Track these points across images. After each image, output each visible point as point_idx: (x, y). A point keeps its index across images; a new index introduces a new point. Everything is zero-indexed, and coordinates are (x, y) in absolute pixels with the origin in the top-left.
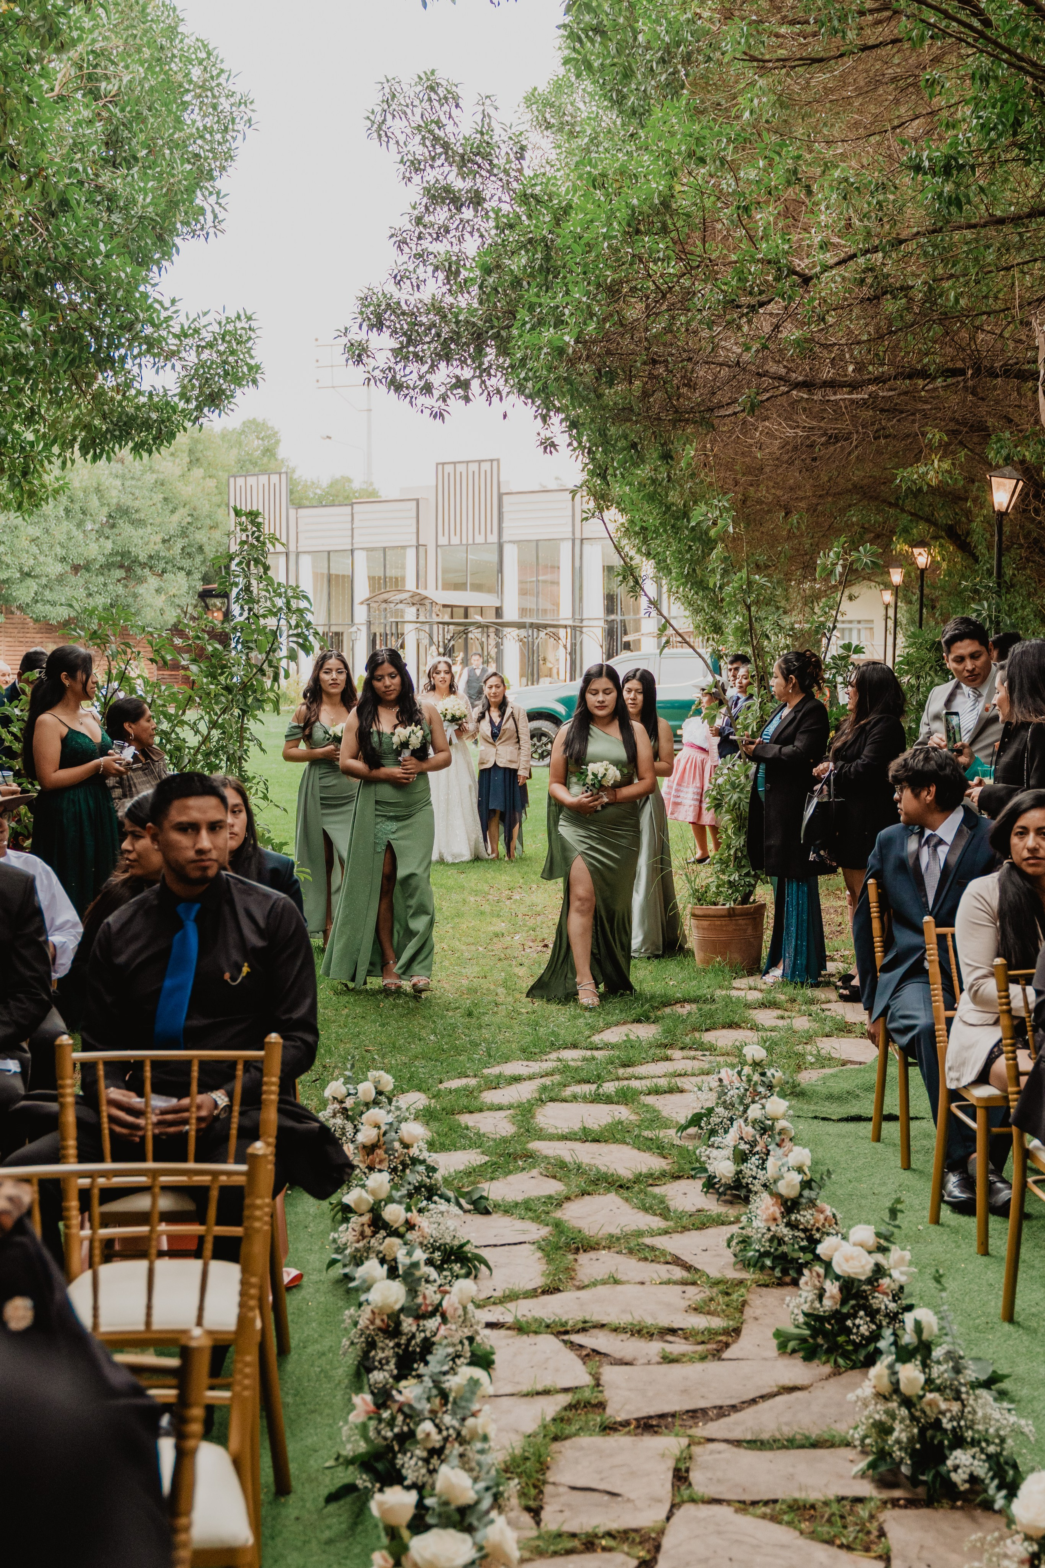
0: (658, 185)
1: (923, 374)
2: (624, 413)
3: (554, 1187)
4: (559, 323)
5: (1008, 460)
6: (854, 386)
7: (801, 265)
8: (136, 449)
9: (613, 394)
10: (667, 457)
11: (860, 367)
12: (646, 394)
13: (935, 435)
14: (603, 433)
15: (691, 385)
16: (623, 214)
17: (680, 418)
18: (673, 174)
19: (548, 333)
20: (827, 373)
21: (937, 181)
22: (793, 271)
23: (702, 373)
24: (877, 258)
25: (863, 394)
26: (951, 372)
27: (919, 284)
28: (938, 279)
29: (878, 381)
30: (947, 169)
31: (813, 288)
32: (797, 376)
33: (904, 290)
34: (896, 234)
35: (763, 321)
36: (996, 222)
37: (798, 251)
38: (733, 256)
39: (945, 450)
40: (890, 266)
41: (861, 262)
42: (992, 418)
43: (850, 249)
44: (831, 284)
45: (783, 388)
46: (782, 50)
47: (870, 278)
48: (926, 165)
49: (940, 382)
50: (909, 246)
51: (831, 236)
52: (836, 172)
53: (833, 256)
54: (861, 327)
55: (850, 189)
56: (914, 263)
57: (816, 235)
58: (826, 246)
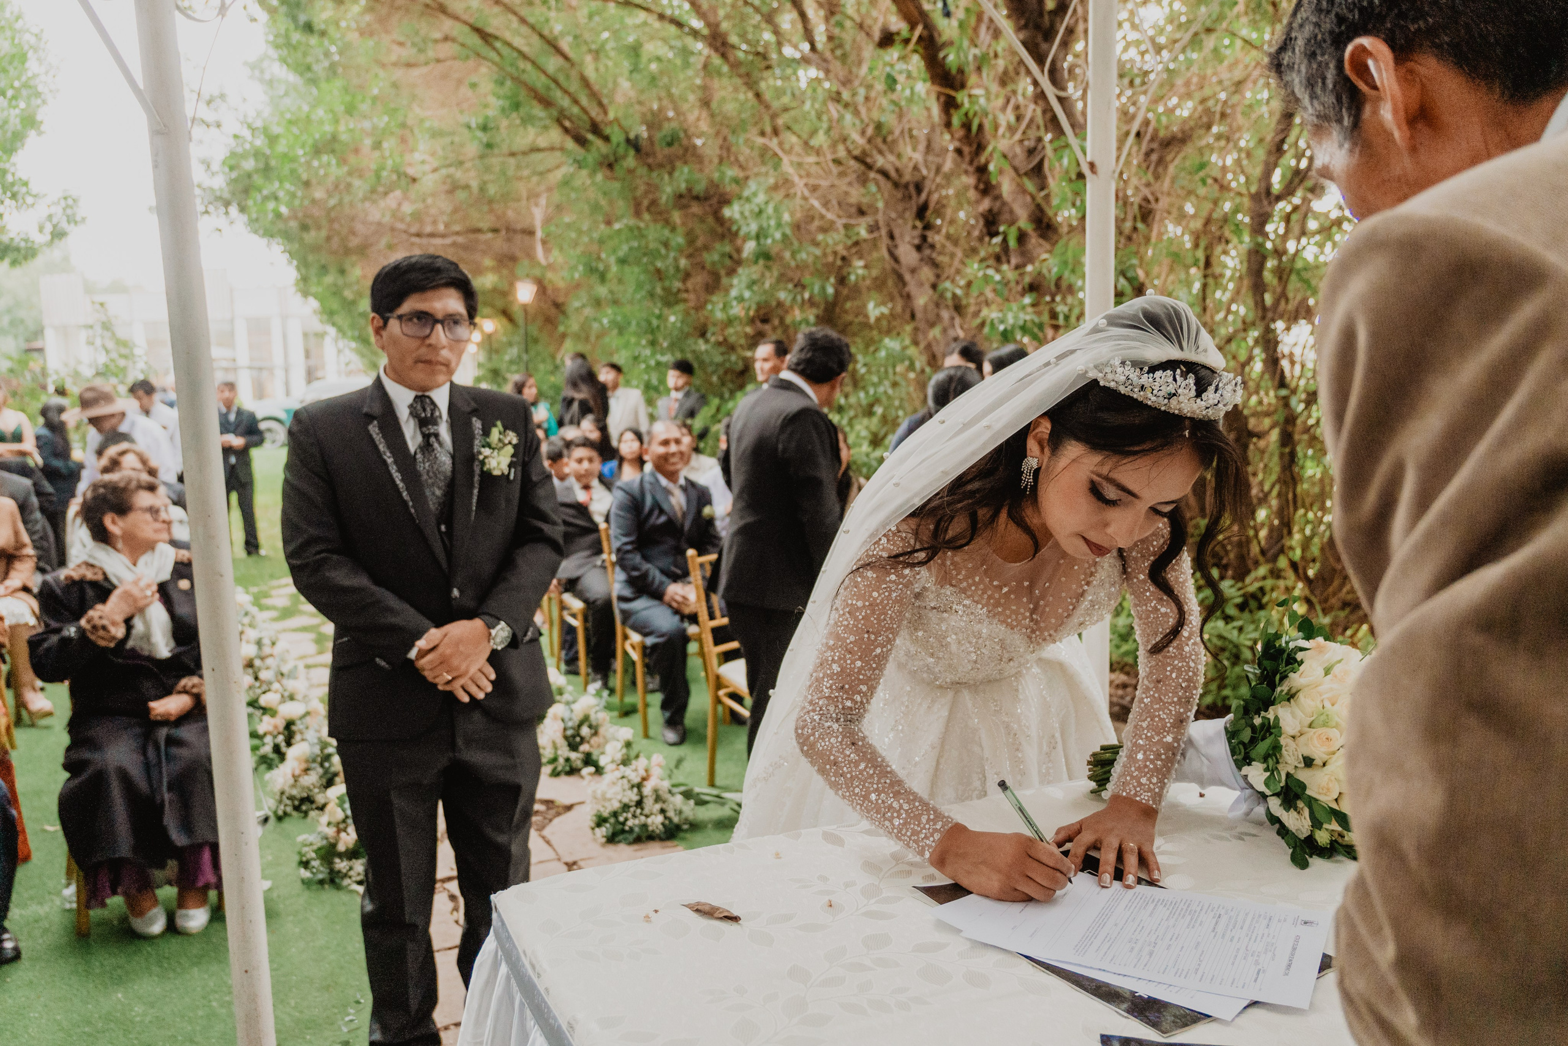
0: (328, 128)
2: (316, 249)
4: (276, 198)
5: (528, 276)
6: (443, 236)
7: (411, 171)
8: (14, 263)
9: (311, 237)
10: (342, 272)
11: (447, 226)
12: (328, 239)
13: (488, 262)
14: (305, 258)
15: (353, 233)
16: (310, 142)
17: (347, 252)
18: (337, 122)
19: (271, 205)
20: (428, 229)
21: (479, 134)
22: (406, 175)
23: (359, 227)
24: (452, 170)
25: (448, 241)
26: (495, 231)
27: (474, 184)
28: (485, 183)
29: (457, 233)
30: (485, 128)
31: (417, 186)
32: (413, 230)
33: (467, 187)
34: (461, 158)
35: (391, 201)
36: (513, 154)
37: (410, 165)
38: (373, 166)
39: (493, 269)
40: (459, 174)
41: (444, 172)
42: (519, 254)
43: (436, 164)
44: (429, 182)
45: (404, 236)
46: (393, 58)
47: (449, 181)
48: (473, 125)
49: (490, 235)
50: (468, 165)
51: (427, 157)
52: (427, 124)
53: (427, 168)
54: (444, 205)
55: (435, 134)
56: (472, 174)
57: (417, 156)
58: (423, 162)
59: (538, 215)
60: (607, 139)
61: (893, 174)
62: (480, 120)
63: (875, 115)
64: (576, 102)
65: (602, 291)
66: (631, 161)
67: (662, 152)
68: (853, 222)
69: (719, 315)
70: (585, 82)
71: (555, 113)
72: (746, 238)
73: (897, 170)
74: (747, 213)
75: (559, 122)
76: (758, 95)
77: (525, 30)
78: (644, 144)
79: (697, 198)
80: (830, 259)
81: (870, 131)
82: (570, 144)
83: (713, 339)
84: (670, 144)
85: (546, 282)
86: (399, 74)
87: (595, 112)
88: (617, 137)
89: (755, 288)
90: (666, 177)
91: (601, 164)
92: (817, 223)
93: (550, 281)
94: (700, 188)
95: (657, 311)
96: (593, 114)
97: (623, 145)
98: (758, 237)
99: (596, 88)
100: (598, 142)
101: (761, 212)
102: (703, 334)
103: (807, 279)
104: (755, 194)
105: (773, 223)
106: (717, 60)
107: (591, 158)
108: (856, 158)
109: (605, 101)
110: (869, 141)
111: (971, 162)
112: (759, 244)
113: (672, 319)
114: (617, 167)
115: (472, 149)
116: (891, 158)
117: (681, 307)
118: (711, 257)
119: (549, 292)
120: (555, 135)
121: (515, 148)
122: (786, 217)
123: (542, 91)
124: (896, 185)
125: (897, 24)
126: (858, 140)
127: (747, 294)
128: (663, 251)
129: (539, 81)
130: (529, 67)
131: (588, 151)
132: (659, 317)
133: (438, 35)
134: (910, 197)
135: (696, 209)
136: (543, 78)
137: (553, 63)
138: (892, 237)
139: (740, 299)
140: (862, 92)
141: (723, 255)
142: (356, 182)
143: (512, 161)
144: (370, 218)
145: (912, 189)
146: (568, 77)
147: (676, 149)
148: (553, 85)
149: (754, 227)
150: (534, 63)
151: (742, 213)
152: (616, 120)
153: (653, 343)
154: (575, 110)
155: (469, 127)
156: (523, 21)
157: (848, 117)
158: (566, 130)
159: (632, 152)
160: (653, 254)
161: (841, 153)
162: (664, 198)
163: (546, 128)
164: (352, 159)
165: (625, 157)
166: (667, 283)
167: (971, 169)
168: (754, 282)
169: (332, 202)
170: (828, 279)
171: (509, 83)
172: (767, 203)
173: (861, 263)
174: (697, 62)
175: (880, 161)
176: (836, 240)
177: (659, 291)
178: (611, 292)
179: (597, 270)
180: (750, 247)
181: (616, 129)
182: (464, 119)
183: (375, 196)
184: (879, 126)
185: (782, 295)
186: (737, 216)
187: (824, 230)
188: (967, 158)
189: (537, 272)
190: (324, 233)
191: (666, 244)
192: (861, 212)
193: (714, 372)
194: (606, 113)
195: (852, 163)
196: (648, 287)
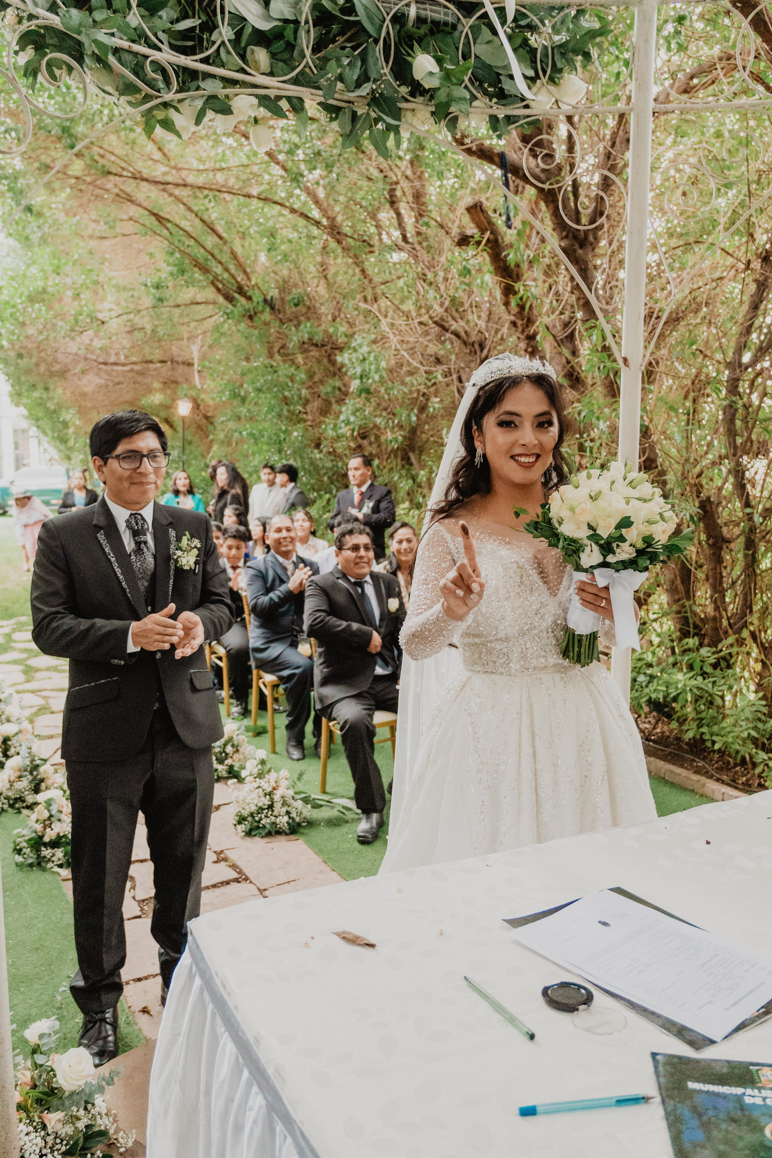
0: (40, 283)
1: (151, 362)
2: (28, 372)
3: (24, 656)
5: (186, 395)
6: (124, 365)
7: (100, 316)
9: (23, 363)
10: (47, 389)
11: (126, 357)
12: (37, 365)
13: (157, 385)
14: (19, 378)
15: (57, 362)
16: (26, 293)
17: (52, 374)
18: (46, 278)
20: (112, 359)
21: (154, 291)
22: (97, 319)
23: (60, 357)
24: (132, 316)
25: (128, 368)
26: (163, 362)
27: (149, 327)
28: (156, 326)
29: (133, 363)
30: (158, 287)
31: (106, 326)
32: (101, 360)
33: (143, 328)
34: (139, 308)
35: (86, 338)
36: (179, 306)
37: (99, 311)
38: (73, 312)
39: (161, 390)
40: (137, 320)
41: (125, 317)
42: (180, 379)
43: (120, 312)
44: (114, 325)
45: (95, 364)
46: (90, 232)
47: (129, 324)
48: (149, 284)
49: (158, 365)
50: (144, 313)
51: (113, 306)
52: (114, 282)
53: (114, 314)
54: (126, 342)
55: (120, 289)
56: (147, 319)
57: (106, 305)
58: (110, 310)
59: (195, 351)
60: (249, 298)
61: (463, 334)
62: (156, 280)
63: (451, 292)
64: (227, 270)
65: (243, 411)
66: (267, 316)
67: (290, 309)
68: (433, 369)
69: (331, 433)
70: (234, 256)
71: (211, 278)
72: (353, 377)
73: (466, 332)
74: (354, 360)
75: (212, 283)
76: (363, 271)
77: (188, 214)
78: (278, 304)
79: (316, 345)
80: (415, 395)
81: (447, 303)
82: (221, 299)
83: (325, 450)
84: (296, 305)
85: (199, 402)
86: (92, 244)
87: (240, 277)
88: (257, 298)
89: (358, 414)
90: (293, 329)
91: (244, 316)
92: (405, 369)
93: (203, 400)
94: (318, 338)
95: (284, 428)
96: (239, 279)
97: (261, 304)
98: (361, 377)
99: (242, 260)
100: (242, 300)
101: (364, 359)
102: (318, 446)
103: (398, 410)
104: (361, 346)
105: (373, 368)
106: (333, 244)
107: (238, 311)
108: (435, 323)
109: (248, 270)
110: (446, 311)
111: (523, 332)
112: (362, 382)
113: (295, 434)
114: (256, 319)
115: (147, 301)
116: (462, 323)
117: (302, 425)
118: (324, 389)
119: (201, 407)
120: (210, 293)
121: (179, 302)
122: (383, 364)
123: (201, 261)
124: (465, 343)
125: (471, 230)
126: (438, 310)
127: (352, 419)
128: (290, 384)
129: (200, 253)
130: (192, 242)
131: (234, 306)
132: (285, 432)
133: (125, 217)
134: (476, 353)
135: (315, 353)
136: (202, 251)
137: (210, 241)
138: (460, 380)
139: (348, 423)
140: (441, 274)
141: (334, 388)
142: (60, 323)
143: (177, 311)
144: (69, 350)
145: (477, 346)
146: (221, 251)
147: (302, 309)
148: (210, 257)
149: (359, 370)
150: (196, 240)
151: (350, 359)
152: (256, 285)
153: (280, 451)
154: (226, 275)
155: (146, 285)
156: (190, 209)
157: (431, 294)
158: (218, 290)
159: (268, 309)
160: (283, 387)
161: (425, 318)
162: (291, 345)
163: (204, 287)
164: (57, 307)
165: (262, 312)
166: (292, 408)
167: (522, 337)
168: (357, 410)
169: (41, 337)
170: (412, 409)
171: (177, 255)
172: (369, 353)
173: (438, 399)
174: (318, 244)
175: (454, 326)
176: (418, 382)
177: (285, 413)
178: (249, 411)
179: (239, 395)
180: (355, 384)
181: (257, 291)
182: (143, 279)
183: (73, 334)
184: (453, 300)
185: (378, 420)
186: (347, 362)
187: (411, 373)
188: (520, 329)
189: (193, 393)
190: (34, 360)
191: (292, 378)
192: (438, 361)
193: (325, 474)
194: (249, 279)
195: (433, 325)
196: (277, 410)
